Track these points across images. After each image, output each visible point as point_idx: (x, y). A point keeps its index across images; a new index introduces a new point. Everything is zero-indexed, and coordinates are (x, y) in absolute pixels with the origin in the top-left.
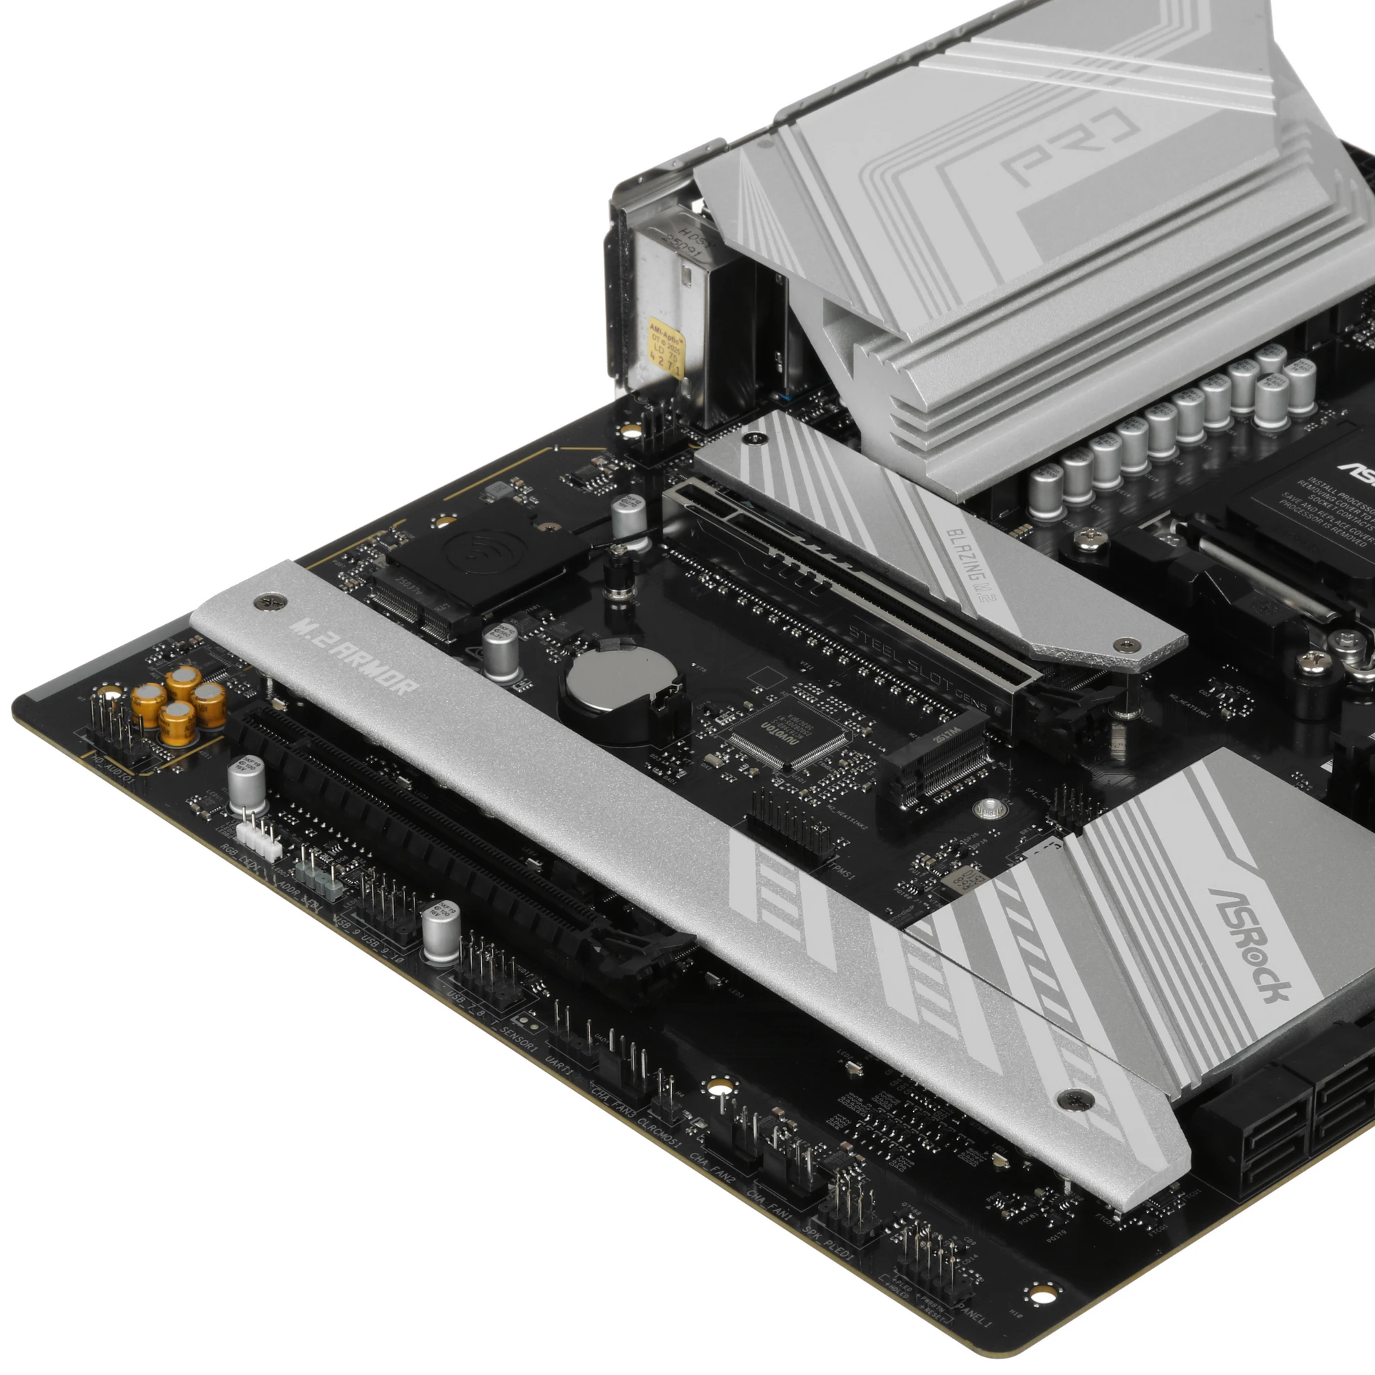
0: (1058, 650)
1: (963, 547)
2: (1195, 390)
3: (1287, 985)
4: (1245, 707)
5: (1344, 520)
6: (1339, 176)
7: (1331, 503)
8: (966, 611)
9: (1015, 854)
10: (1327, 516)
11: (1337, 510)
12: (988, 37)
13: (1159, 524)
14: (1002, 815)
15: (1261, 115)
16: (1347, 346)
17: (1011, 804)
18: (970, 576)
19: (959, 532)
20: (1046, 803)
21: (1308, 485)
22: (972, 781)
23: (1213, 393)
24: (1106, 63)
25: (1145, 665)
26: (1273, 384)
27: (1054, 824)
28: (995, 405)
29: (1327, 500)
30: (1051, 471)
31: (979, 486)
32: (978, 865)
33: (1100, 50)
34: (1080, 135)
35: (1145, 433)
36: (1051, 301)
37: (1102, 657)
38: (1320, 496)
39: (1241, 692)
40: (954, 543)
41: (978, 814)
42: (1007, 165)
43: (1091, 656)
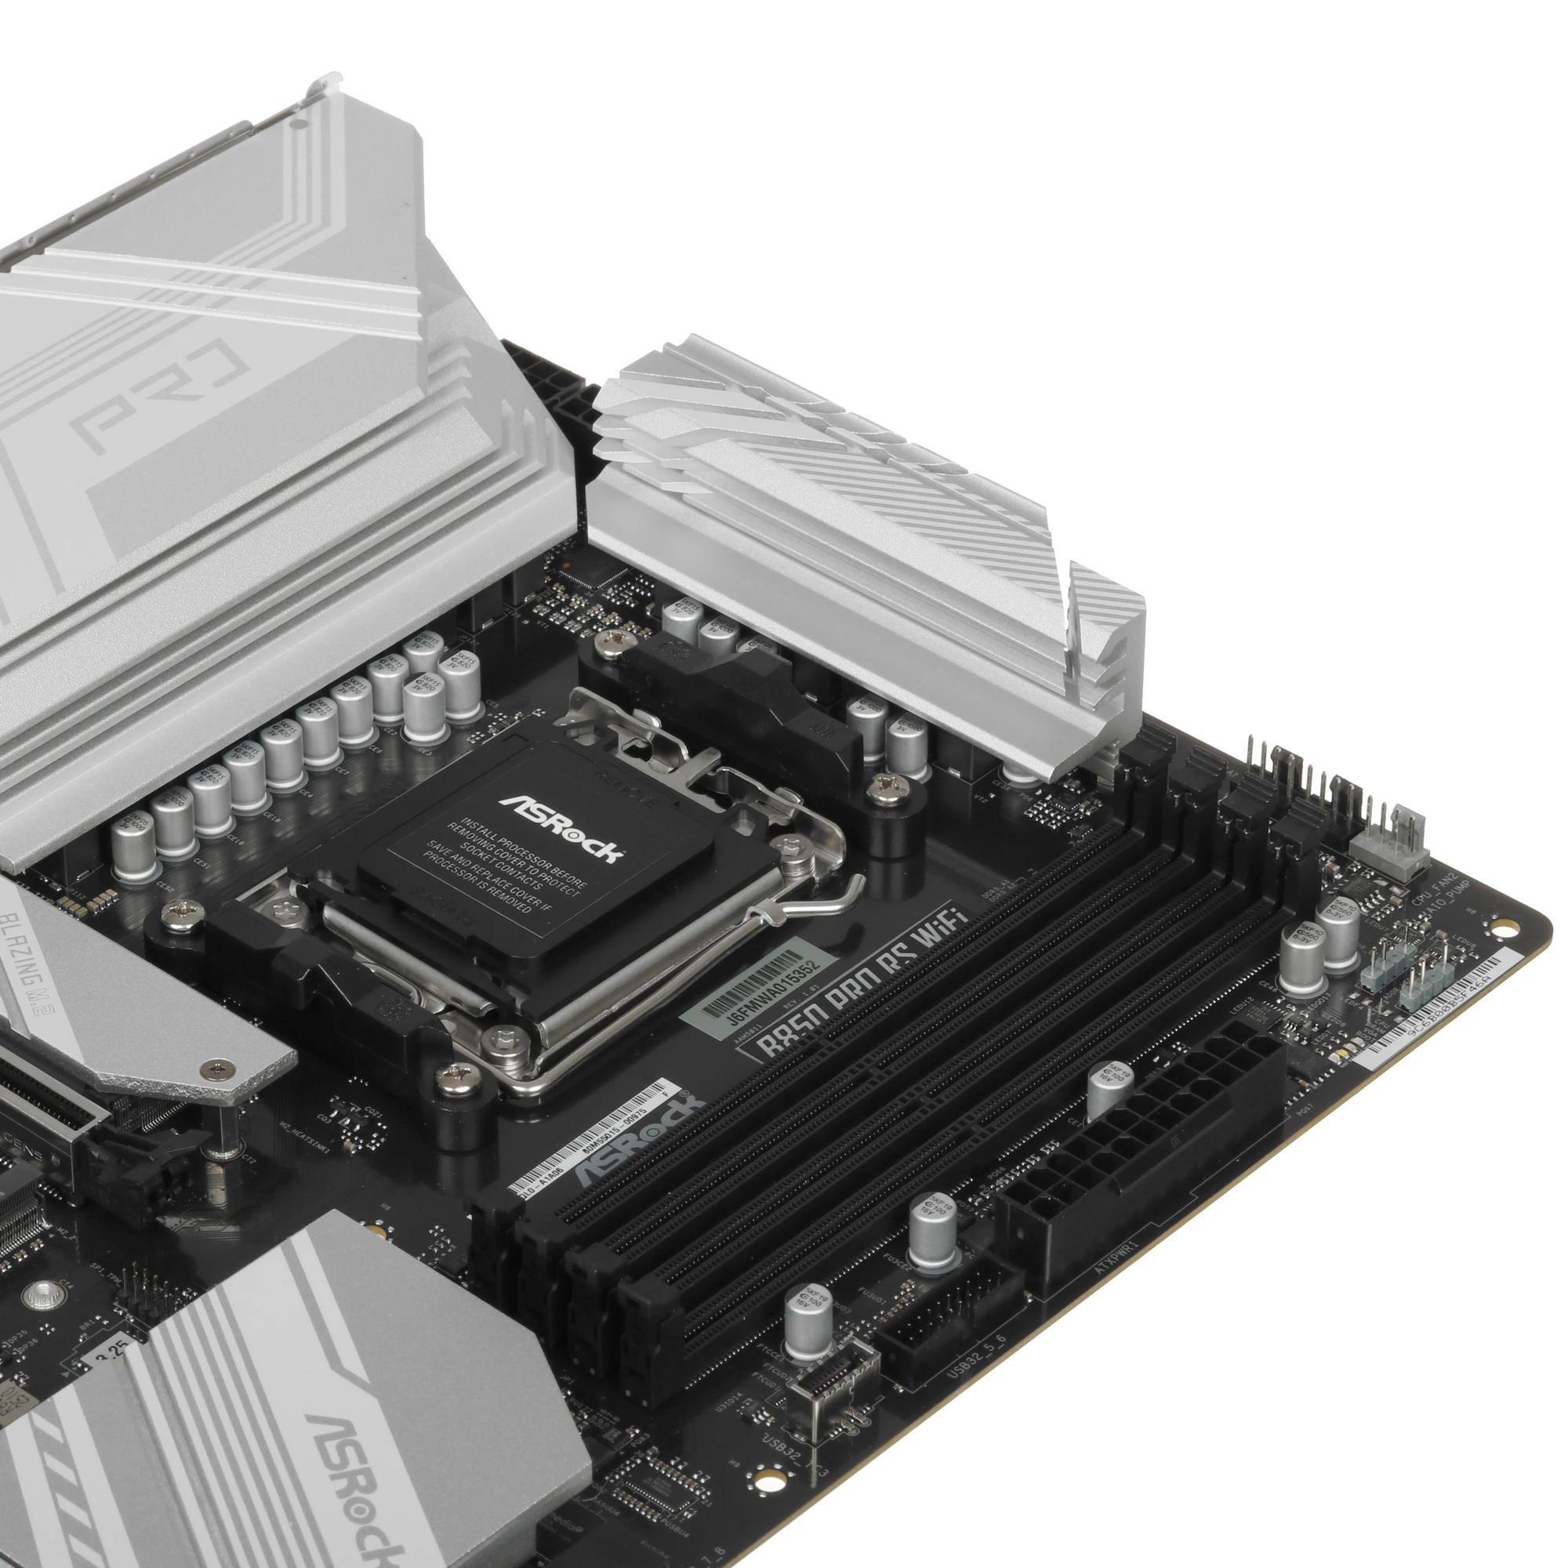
0: (130, 1080)
1: (16, 938)
2: (325, 700)
3: (399, 1550)
4: (375, 1136)
5: (504, 876)
6: (507, 408)
7: (489, 852)
8: (17, 1029)
9: (72, 1358)
10: (484, 871)
11: (496, 862)
12: (64, 247)
13: (276, 884)
14: (59, 1302)
15: (402, 340)
16: (526, 622)
17: (70, 1287)
18: (23, 979)
19: (12, 918)
20: (115, 1283)
21: (460, 829)
22: (22, 1256)
23: (349, 702)
24: (210, 277)
25: (240, 1095)
26: (424, 688)
27: (124, 1314)
28: (62, 743)
29: (484, 850)
30: (138, 821)
31: (43, 850)
32: (23, 1377)
33: (204, 260)
34: (172, 378)
35: (261, 762)
36: (130, 606)
37: (185, 1088)
38: (474, 844)
39: (370, 1115)
40: (4, 934)
41: (28, 1303)
42: (77, 424)
43: (171, 1086)
